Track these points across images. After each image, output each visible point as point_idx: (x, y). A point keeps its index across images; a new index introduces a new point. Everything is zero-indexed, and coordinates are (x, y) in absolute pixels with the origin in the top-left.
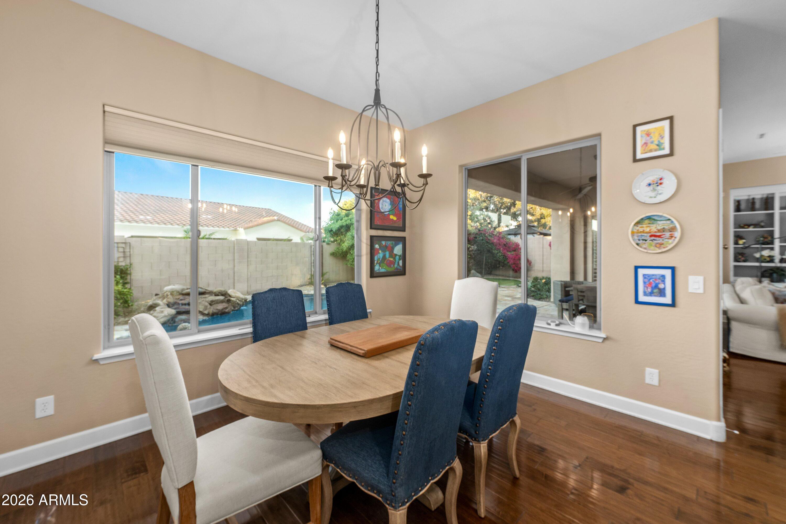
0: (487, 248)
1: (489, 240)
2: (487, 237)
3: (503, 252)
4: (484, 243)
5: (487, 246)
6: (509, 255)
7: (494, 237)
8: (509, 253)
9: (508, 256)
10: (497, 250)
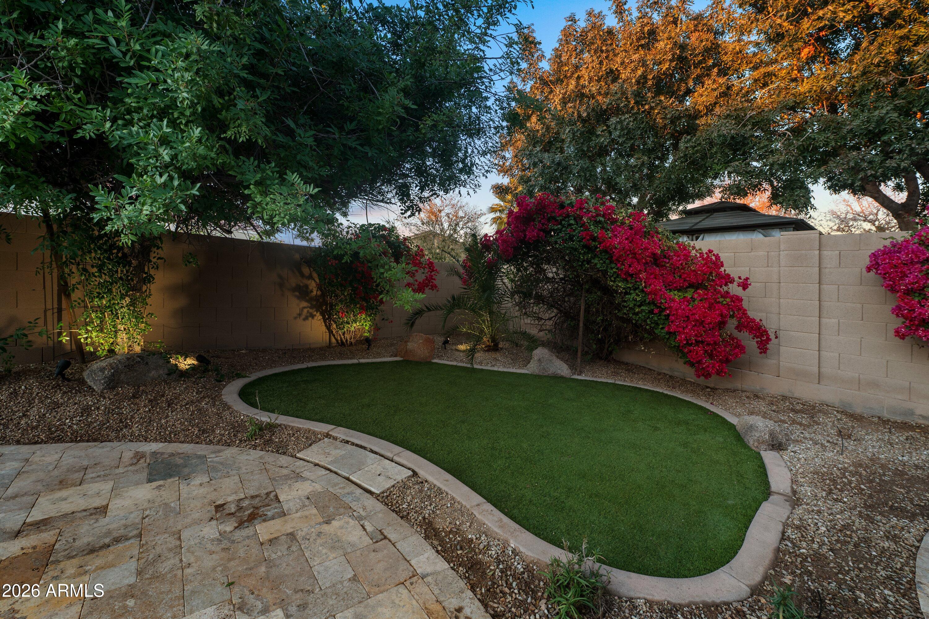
0: (586, 270)
1: (594, 239)
2: (587, 229)
3: (648, 289)
4: (576, 250)
5: (589, 262)
6: (674, 300)
7: (613, 231)
8: (676, 295)
9: (670, 308)
10: (625, 280)
